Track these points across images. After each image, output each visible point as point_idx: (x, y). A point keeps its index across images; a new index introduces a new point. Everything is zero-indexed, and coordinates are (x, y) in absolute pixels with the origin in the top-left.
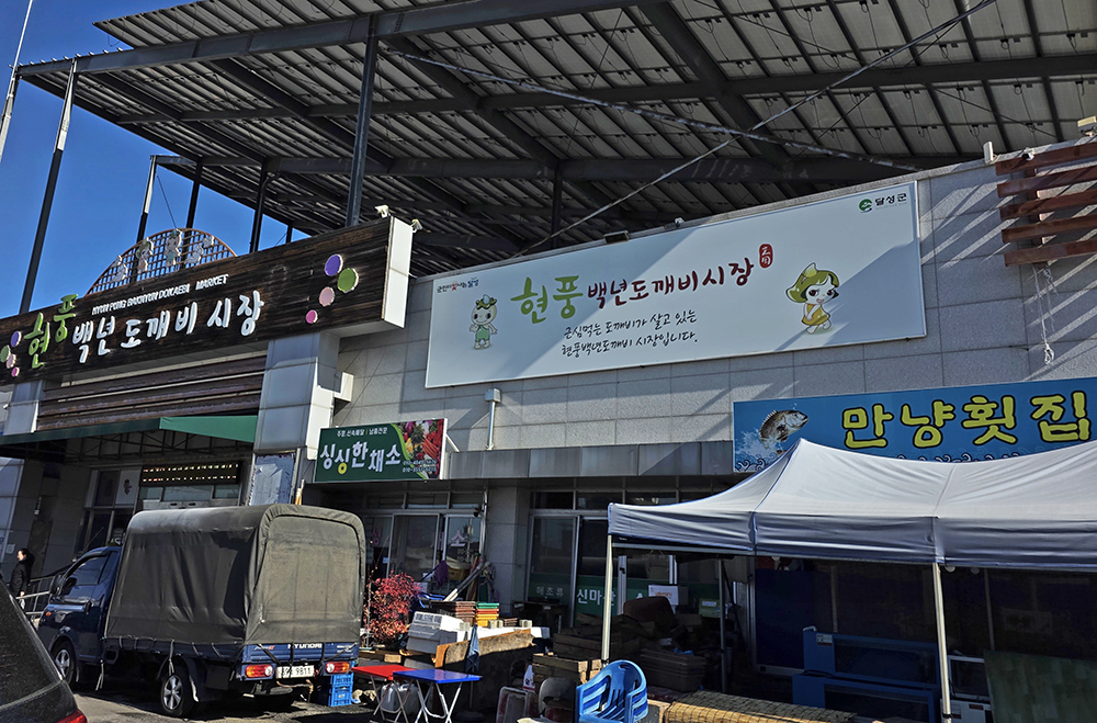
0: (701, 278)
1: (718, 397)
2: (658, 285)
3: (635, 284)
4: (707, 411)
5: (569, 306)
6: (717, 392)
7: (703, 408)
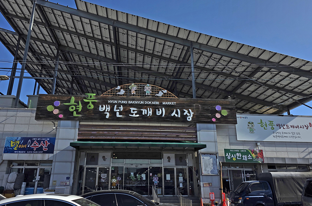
0: (300, 127)
1: (306, 149)
2: (291, 126)
3: (287, 125)
4: (305, 151)
5: (272, 127)
6: (306, 148)
7: (304, 151)
